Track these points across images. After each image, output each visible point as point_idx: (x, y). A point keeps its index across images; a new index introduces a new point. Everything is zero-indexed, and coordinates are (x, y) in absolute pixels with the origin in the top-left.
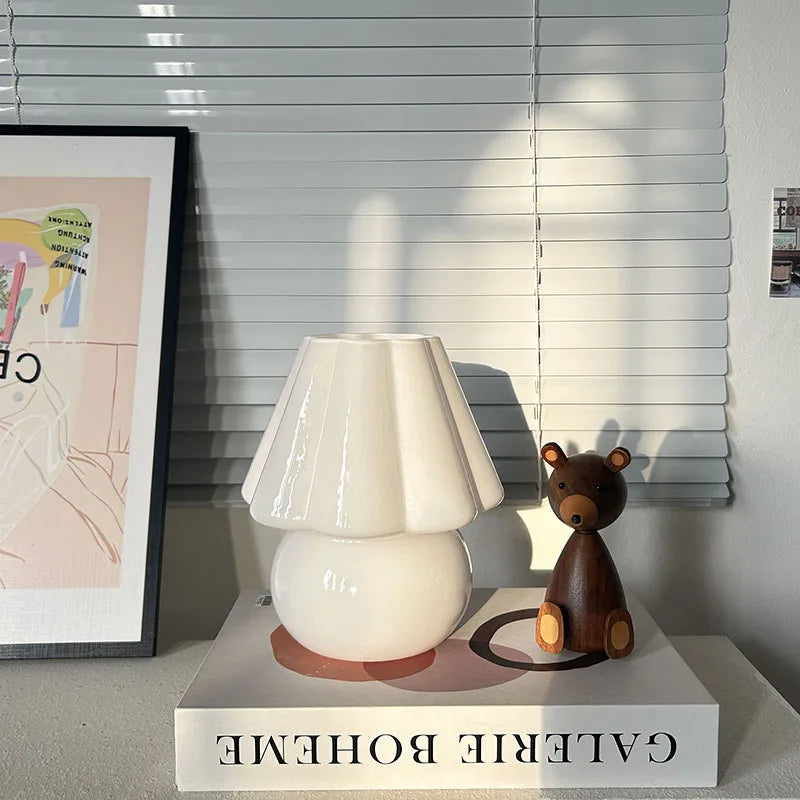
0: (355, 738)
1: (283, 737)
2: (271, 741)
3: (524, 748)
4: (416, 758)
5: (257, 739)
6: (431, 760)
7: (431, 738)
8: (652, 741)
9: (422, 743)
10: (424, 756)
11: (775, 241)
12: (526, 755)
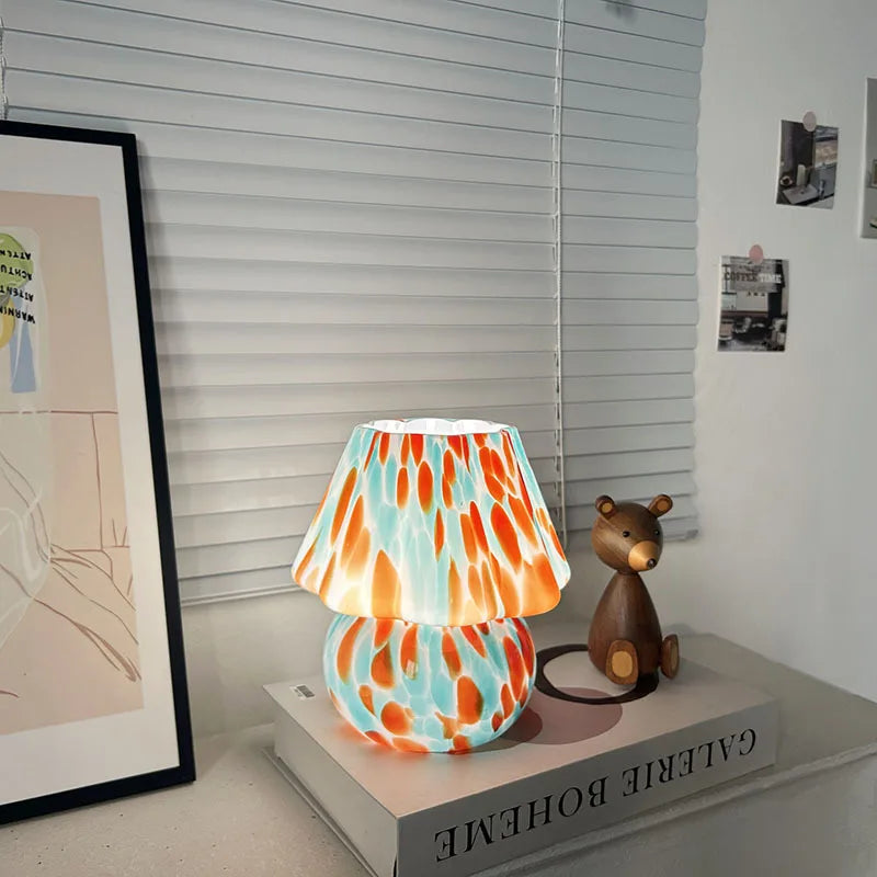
0: (548, 799)
1: (491, 817)
2: (482, 825)
3: (665, 769)
4: (592, 804)
5: (470, 825)
6: (603, 802)
7: (603, 781)
8: (742, 739)
9: (597, 789)
10: (597, 801)
11: (724, 302)
12: (666, 777)
